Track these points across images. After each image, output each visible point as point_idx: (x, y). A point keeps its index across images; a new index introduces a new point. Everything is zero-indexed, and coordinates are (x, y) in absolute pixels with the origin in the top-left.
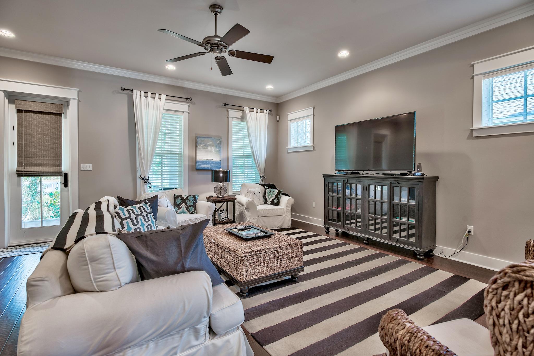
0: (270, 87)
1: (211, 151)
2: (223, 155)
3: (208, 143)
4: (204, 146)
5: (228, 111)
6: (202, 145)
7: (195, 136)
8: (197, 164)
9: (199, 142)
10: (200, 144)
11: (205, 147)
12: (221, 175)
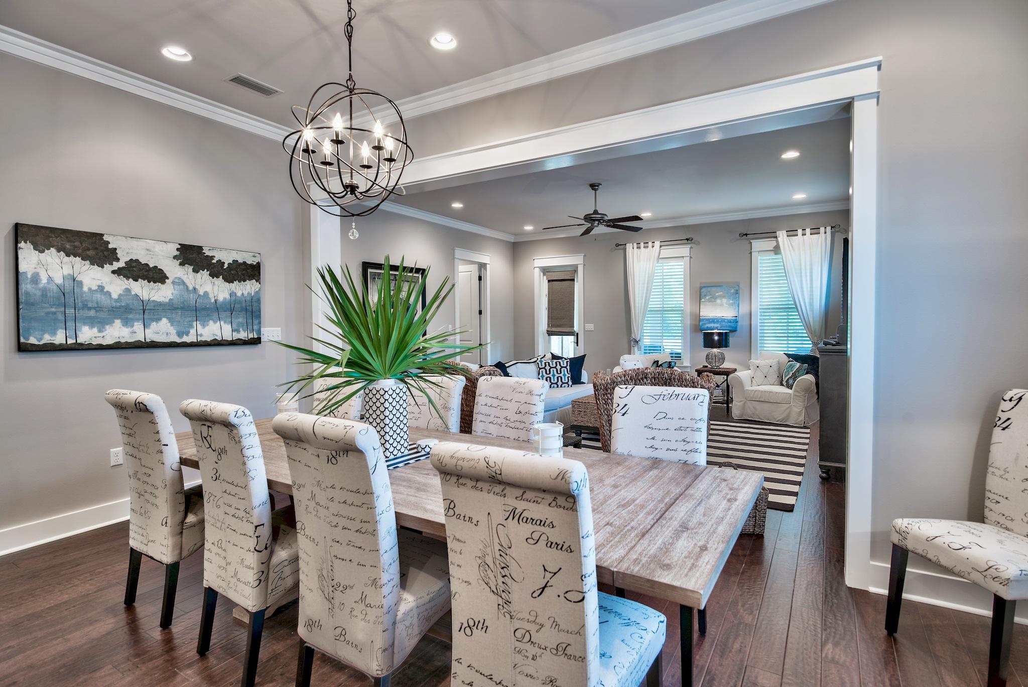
0: (799, 196)
1: (722, 305)
2: (744, 309)
3: (717, 294)
4: (711, 298)
5: (751, 243)
6: (707, 298)
7: (698, 286)
8: (701, 323)
9: (703, 294)
10: (705, 295)
11: (713, 299)
12: (716, 338)
